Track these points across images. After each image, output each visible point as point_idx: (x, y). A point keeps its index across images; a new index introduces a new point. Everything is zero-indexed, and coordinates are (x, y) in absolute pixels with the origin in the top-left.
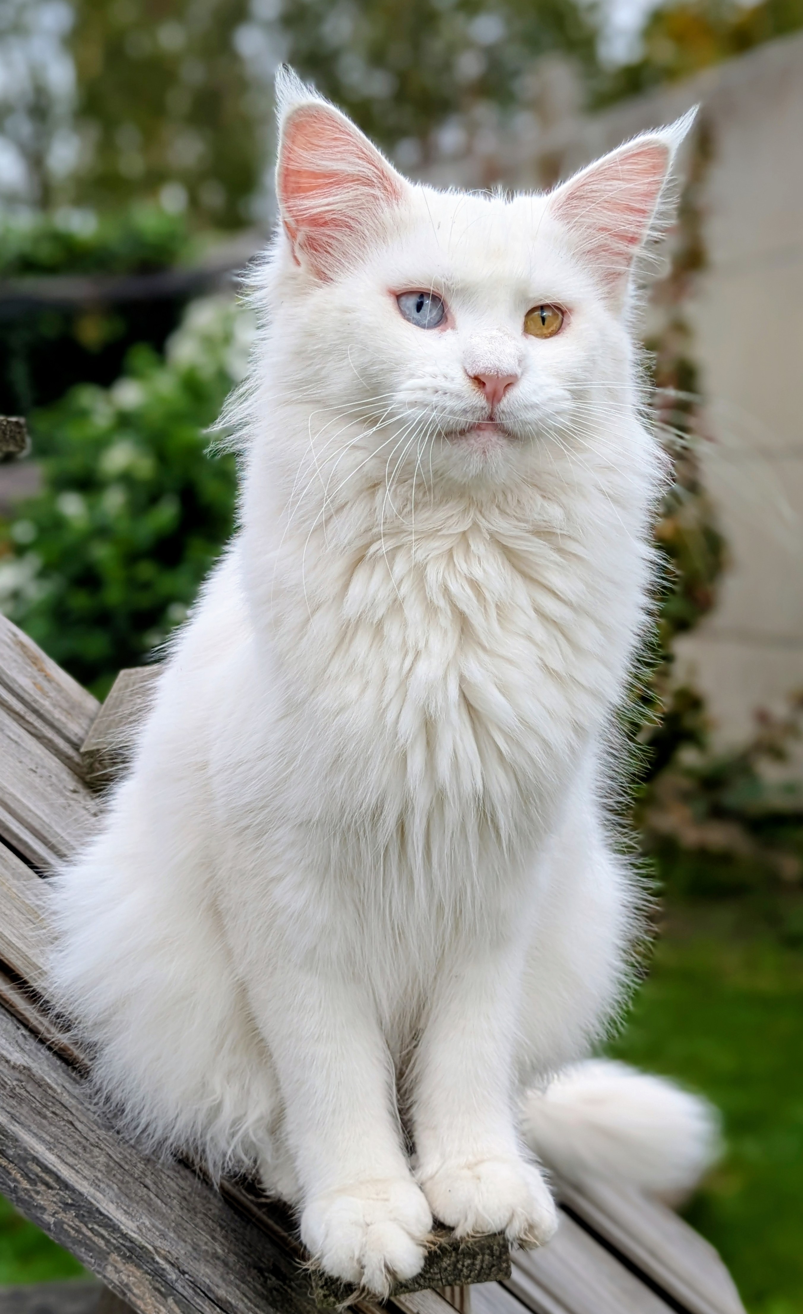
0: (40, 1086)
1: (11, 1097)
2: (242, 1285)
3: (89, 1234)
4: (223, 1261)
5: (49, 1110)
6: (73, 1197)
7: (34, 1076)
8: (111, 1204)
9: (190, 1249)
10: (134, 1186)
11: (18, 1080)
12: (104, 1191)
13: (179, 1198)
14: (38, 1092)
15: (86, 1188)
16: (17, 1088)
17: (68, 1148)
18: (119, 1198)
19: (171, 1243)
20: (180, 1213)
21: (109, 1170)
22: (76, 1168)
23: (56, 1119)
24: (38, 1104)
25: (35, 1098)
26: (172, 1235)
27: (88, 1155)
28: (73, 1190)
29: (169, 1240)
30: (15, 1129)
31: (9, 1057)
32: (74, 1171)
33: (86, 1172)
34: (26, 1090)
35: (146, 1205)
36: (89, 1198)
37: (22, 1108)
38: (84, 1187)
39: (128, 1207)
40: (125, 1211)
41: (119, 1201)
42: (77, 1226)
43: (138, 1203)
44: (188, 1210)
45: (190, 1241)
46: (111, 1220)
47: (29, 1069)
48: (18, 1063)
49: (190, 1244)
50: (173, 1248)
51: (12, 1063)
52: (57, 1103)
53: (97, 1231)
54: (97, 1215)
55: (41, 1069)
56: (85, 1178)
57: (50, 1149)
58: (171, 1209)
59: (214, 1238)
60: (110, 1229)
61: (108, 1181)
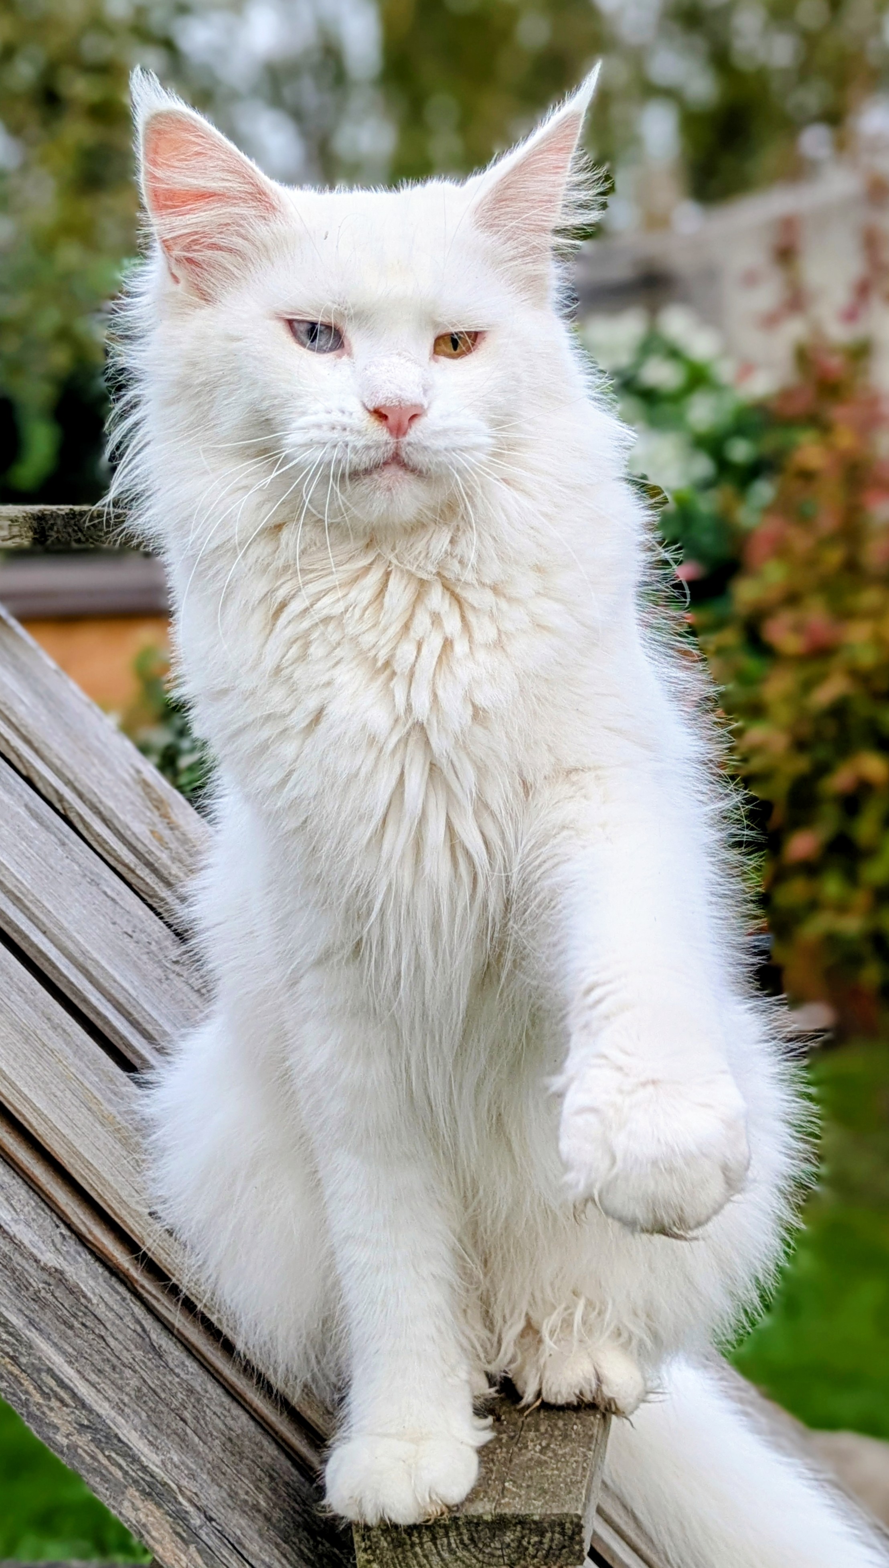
0: (72, 1292)
1: (33, 1300)
2: (284, 1545)
3: (105, 1461)
4: (265, 1515)
5: (77, 1320)
6: (91, 1417)
7: (66, 1280)
8: (133, 1432)
9: (225, 1495)
10: (169, 1418)
11: (46, 1283)
12: (129, 1417)
13: (224, 1438)
14: (68, 1298)
15: (105, 1410)
16: (43, 1291)
17: (93, 1364)
18: (146, 1427)
19: (201, 1485)
20: (221, 1456)
21: (139, 1396)
22: (98, 1387)
23: (85, 1331)
24: (65, 1312)
25: (62, 1304)
26: (205, 1477)
27: (117, 1376)
28: (91, 1411)
29: (200, 1481)
30: (33, 1335)
31: (39, 1256)
32: (94, 1390)
33: (110, 1393)
34: (53, 1295)
35: (177, 1439)
36: (108, 1421)
37: (45, 1314)
38: (104, 1409)
39: (156, 1438)
40: (149, 1441)
41: (144, 1430)
42: (93, 1451)
43: (168, 1436)
44: (231, 1452)
45: (226, 1487)
46: (131, 1449)
47: (62, 1273)
48: (50, 1265)
49: (225, 1490)
50: (203, 1491)
51: (42, 1264)
52: (90, 1314)
53: (114, 1460)
54: (115, 1441)
55: (76, 1274)
56: (107, 1399)
57: (70, 1363)
58: (211, 1449)
59: (258, 1488)
60: (129, 1460)
61: (136, 1408)
